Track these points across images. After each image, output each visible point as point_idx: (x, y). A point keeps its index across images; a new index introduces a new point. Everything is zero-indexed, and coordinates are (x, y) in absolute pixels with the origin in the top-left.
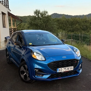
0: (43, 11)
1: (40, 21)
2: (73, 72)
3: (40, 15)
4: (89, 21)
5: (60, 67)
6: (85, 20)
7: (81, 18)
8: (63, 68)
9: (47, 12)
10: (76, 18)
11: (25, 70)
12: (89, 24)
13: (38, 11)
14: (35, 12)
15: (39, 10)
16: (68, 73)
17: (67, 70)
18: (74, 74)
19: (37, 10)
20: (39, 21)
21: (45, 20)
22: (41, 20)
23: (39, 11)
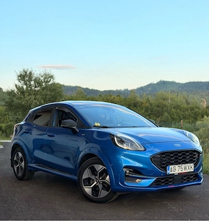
0: (42, 74)
1: (35, 99)
2: (192, 175)
3: (32, 83)
4: (142, 103)
5: (172, 164)
6: (132, 101)
7: (122, 97)
8: (177, 166)
9: (52, 77)
10: (111, 96)
11: (93, 177)
12: (143, 111)
13: (28, 72)
14: (20, 76)
15: (30, 70)
16: (185, 176)
17: (184, 171)
18: (194, 180)
19: (26, 70)
20: (33, 97)
21: (48, 97)
22: (38, 97)
23: (30, 73)
